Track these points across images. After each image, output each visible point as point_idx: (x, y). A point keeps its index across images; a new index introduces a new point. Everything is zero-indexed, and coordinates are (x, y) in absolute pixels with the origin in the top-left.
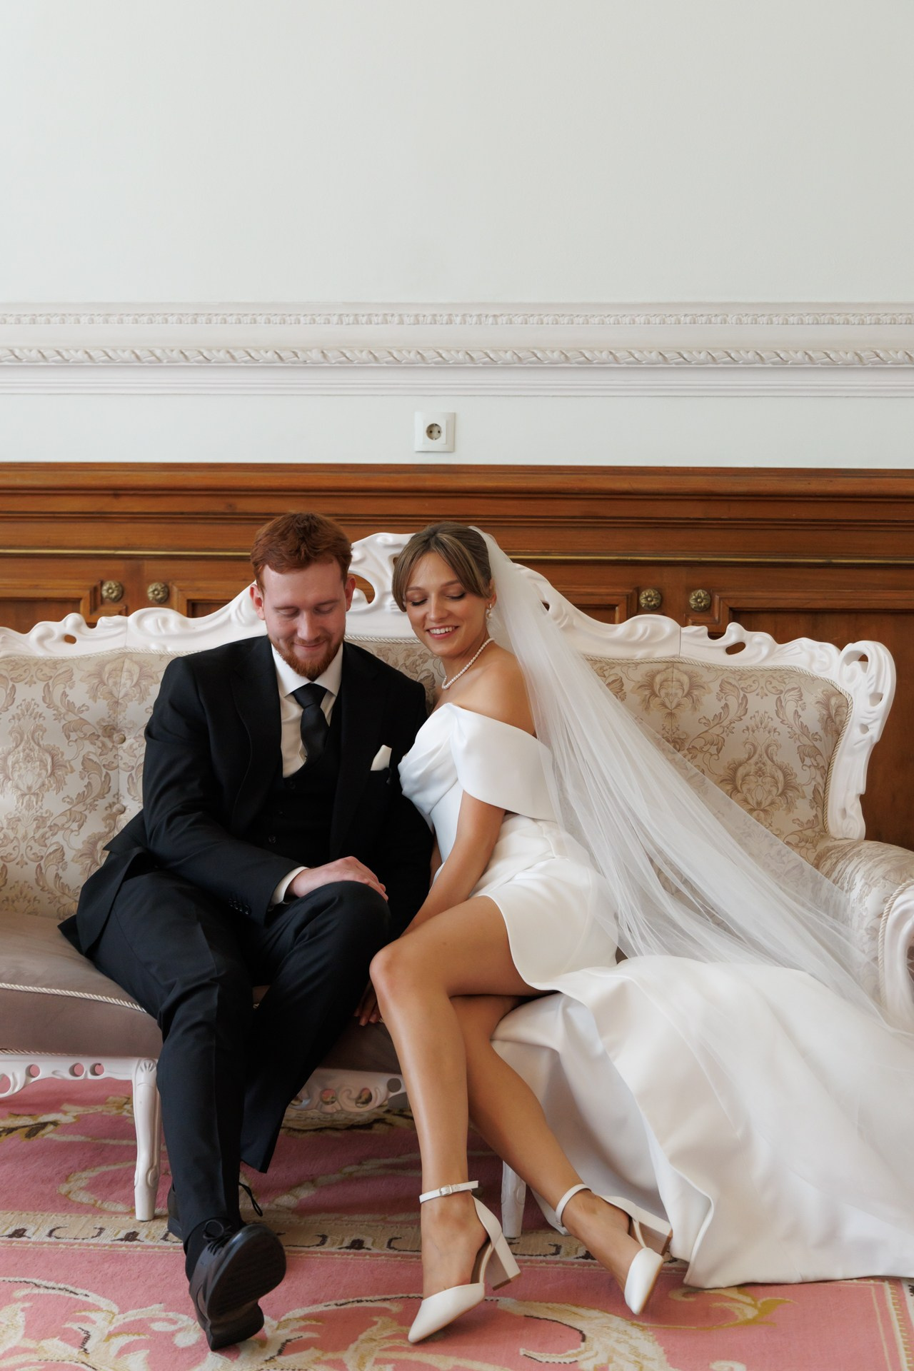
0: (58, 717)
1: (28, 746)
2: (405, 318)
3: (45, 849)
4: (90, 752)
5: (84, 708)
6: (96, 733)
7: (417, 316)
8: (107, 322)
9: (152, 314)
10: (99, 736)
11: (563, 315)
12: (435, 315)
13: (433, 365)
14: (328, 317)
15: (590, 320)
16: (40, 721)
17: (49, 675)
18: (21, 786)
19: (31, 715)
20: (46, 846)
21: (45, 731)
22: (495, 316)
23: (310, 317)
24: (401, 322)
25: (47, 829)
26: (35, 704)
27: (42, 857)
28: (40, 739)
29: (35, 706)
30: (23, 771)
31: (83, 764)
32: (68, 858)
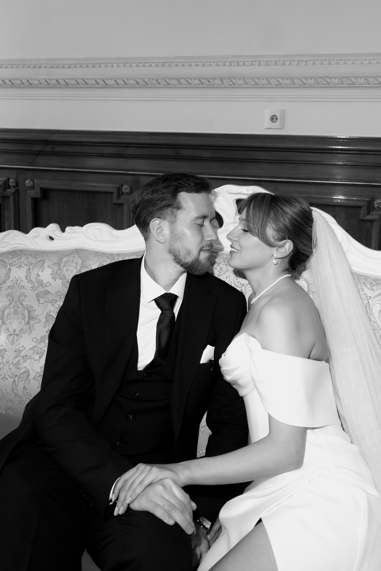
0: (33, 289)
1: (16, 304)
2: (262, 63)
3: (18, 370)
4: (50, 311)
5: (48, 284)
6: (55, 299)
7: (267, 61)
8: (125, 66)
9: (145, 63)
10: (57, 301)
11: (341, 60)
12: (277, 61)
13: (274, 86)
14: (225, 63)
15: (355, 62)
16: (22, 290)
17: (31, 262)
18: (10, 330)
19: (18, 286)
20: (19, 369)
21: (26, 296)
22: (306, 61)
23: (216, 63)
24: (260, 65)
25: (21, 358)
26: (21, 280)
27: (16, 375)
28: (23, 301)
29: (21, 282)
30: (12, 320)
31: (46, 318)
32: (31, 377)
